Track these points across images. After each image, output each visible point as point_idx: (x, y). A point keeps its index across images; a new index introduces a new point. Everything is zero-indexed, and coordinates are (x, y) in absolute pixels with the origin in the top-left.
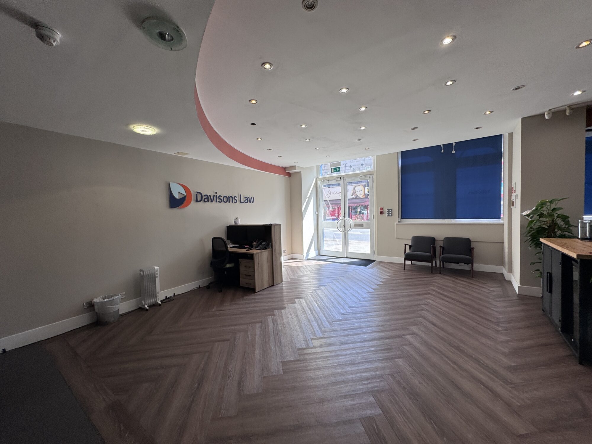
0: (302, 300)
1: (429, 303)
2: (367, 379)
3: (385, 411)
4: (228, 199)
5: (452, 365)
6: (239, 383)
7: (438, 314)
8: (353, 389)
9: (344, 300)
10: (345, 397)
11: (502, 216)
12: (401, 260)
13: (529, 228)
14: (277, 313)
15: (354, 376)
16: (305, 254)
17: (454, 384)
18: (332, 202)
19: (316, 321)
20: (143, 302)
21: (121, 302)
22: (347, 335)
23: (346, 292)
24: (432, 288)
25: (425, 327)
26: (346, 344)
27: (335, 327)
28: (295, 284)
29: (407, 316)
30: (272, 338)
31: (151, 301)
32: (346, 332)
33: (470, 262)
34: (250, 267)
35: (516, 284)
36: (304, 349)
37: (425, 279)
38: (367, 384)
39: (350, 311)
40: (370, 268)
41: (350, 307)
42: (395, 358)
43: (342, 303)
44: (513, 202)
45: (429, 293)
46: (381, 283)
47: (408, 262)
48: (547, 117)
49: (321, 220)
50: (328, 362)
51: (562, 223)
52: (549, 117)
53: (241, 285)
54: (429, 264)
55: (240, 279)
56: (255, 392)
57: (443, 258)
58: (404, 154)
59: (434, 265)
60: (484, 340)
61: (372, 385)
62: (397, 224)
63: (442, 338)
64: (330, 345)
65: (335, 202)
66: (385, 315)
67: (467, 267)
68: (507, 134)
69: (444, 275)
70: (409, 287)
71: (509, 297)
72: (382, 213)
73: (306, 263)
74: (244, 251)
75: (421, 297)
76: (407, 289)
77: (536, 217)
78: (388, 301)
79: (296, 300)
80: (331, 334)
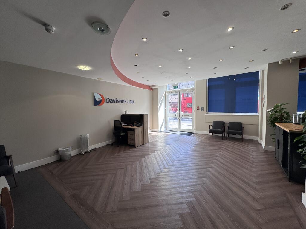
0: (158, 151)
1: (220, 153)
2: (189, 186)
3: (197, 199)
4: (122, 101)
5: (229, 181)
6: (130, 187)
7: (224, 158)
8: (183, 190)
9: (179, 152)
10: (179, 193)
11: (258, 112)
12: (207, 133)
13: (270, 118)
14: (146, 157)
15: (183, 185)
16: (159, 129)
17: (229, 188)
18: (173, 103)
19: (166, 161)
20: (82, 151)
21: (72, 150)
22: (180, 167)
23: (180, 148)
24: (222, 146)
25: (218, 164)
26: (179, 171)
27: (175, 164)
28: (154, 144)
29: (209, 159)
30: (144, 168)
31: (85, 151)
32: (180, 166)
33: (241, 134)
34: (133, 135)
35: (264, 145)
36: (160, 173)
37: (219, 142)
38: (189, 188)
39: (181, 156)
40: (191, 137)
41: (181, 155)
42: (203, 177)
43: (178, 153)
44: (263, 105)
45: (221, 149)
46: (197, 144)
47: (211, 134)
48: (280, 64)
49: (168, 113)
50: (171, 179)
51: (286, 116)
52: (281, 63)
53: (128, 144)
54: (221, 135)
55: (128, 141)
56: (138, 190)
57: (228, 132)
58: (210, 80)
59: (224, 135)
60: (245, 170)
61: (191, 189)
62: (206, 115)
63: (225, 169)
64: (172, 171)
65: (174, 103)
66: (199, 158)
67: (240, 137)
68: (262, 71)
69: (229, 140)
70: (210, 146)
71: (259, 151)
72: (198, 109)
73: (160, 134)
74: (130, 127)
75: (216, 151)
76: (210, 147)
77: (274, 112)
78: (201, 152)
79: (155, 151)
80: (173, 167)
